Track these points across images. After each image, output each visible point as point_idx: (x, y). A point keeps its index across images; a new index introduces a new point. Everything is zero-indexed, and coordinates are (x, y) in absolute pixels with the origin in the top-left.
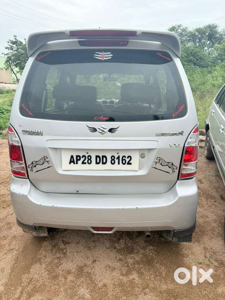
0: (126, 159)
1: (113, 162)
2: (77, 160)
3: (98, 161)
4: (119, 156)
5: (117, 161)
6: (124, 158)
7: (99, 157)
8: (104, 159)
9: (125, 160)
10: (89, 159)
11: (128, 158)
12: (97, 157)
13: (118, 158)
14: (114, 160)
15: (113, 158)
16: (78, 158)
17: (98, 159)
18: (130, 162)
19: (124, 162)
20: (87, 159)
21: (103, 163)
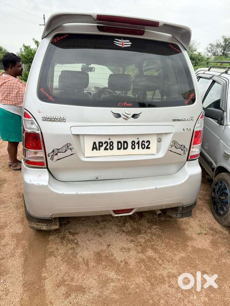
0: (145, 143)
1: (133, 147)
2: (100, 146)
3: (120, 147)
4: (139, 141)
5: (137, 146)
6: (143, 143)
7: (120, 142)
8: (125, 144)
9: (144, 145)
10: (111, 145)
11: (147, 142)
12: (118, 142)
13: (138, 143)
14: (134, 145)
15: (133, 143)
16: (101, 144)
17: (120, 144)
18: (149, 147)
19: (143, 146)
20: (109, 145)
21: (124, 149)
